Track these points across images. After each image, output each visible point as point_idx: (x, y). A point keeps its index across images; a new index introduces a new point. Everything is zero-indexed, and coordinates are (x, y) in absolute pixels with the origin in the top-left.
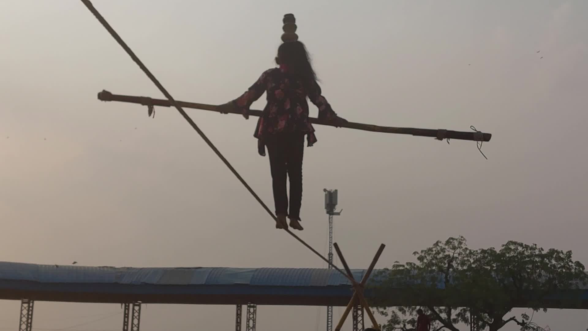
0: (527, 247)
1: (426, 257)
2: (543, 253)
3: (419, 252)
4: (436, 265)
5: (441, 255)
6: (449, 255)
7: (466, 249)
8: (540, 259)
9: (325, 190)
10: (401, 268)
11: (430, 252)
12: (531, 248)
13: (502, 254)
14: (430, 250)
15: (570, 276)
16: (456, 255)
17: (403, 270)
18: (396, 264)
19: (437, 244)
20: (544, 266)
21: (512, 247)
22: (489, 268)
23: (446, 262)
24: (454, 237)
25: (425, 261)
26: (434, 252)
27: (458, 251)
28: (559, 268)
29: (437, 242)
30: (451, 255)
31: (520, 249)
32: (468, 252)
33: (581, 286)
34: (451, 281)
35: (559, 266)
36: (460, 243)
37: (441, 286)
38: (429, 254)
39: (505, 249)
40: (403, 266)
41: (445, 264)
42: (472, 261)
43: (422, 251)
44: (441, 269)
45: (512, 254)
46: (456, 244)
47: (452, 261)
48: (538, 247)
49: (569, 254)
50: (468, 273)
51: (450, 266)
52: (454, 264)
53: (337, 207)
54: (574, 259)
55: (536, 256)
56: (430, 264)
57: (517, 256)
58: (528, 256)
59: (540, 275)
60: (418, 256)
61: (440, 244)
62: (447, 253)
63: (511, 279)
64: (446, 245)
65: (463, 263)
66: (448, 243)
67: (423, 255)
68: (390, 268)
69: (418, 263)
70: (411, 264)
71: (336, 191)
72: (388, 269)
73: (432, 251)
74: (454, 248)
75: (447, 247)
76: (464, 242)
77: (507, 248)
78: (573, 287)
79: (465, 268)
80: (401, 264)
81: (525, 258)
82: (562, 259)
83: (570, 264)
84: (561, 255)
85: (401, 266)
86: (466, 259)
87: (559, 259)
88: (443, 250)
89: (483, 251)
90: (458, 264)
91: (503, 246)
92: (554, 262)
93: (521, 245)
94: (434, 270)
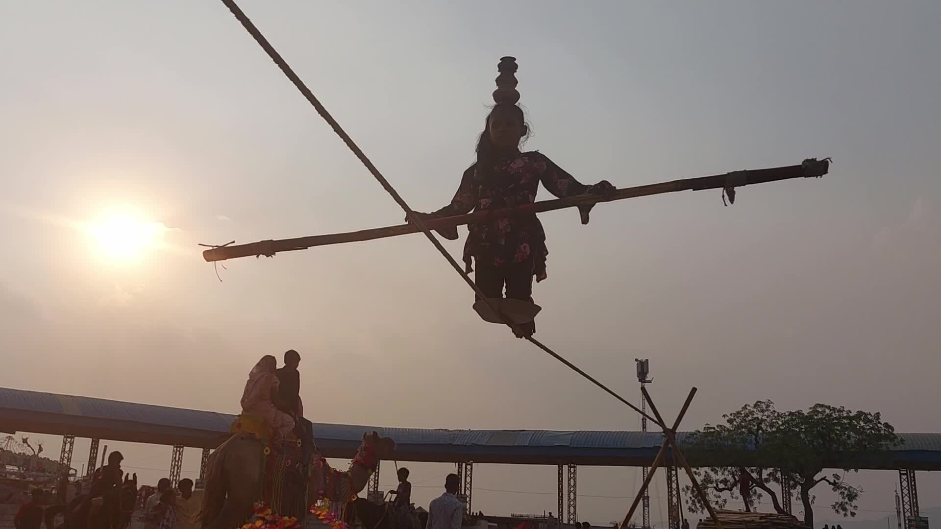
0: (834, 409)
1: (735, 419)
2: (851, 415)
3: (729, 415)
4: (745, 427)
5: (750, 418)
6: (757, 418)
7: (774, 411)
8: (848, 421)
9: (636, 360)
10: (712, 430)
11: (739, 415)
12: (839, 411)
13: (810, 417)
14: (738, 413)
15: (880, 437)
16: (764, 418)
17: (714, 432)
18: (707, 426)
19: (745, 408)
20: (853, 428)
21: (820, 409)
22: (797, 430)
23: (755, 424)
24: (761, 400)
25: (735, 423)
26: (743, 415)
27: (766, 413)
28: (868, 429)
29: (746, 405)
30: (760, 417)
31: (827, 411)
32: (776, 414)
33: (892, 448)
34: (761, 442)
35: (868, 427)
36: (768, 406)
37: (751, 447)
38: (738, 417)
39: (813, 411)
40: (714, 428)
41: (755, 426)
42: (780, 423)
43: (731, 415)
44: (750, 431)
45: (820, 416)
46: (764, 407)
47: (761, 424)
48: (845, 409)
49: (878, 415)
50: (777, 435)
51: (759, 428)
52: (763, 426)
53: (648, 375)
54: (883, 420)
55: (844, 417)
56: (739, 427)
57: (824, 418)
58: (836, 418)
59: (849, 437)
60: (727, 418)
61: (748, 407)
62: (756, 416)
63: (821, 441)
64: (754, 408)
65: (772, 426)
66: (756, 406)
67: (732, 417)
68: (702, 431)
69: (728, 426)
70: (721, 426)
71: (647, 360)
72: (699, 432)
73: (741, 414)
74: (762, 411)
75: (755, 410)
76: (772, 405)
77: (814, 410)
78: (884, 448)
79: (774, 429)
80: (711, 426)
81: (833, 420)
82: (871, 421)
83: (879, 425)
84: (869, 417)
85: (711, 428)
86: (774, 421)
87: (867, 421)
88: (752, 413)
89: (791, 414)
90: (767, 426)
91: (811, 408)
92: (862, 424)
93: (829, 407)
94: (744, 432)
